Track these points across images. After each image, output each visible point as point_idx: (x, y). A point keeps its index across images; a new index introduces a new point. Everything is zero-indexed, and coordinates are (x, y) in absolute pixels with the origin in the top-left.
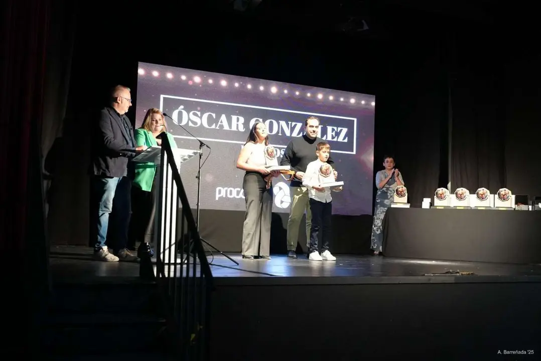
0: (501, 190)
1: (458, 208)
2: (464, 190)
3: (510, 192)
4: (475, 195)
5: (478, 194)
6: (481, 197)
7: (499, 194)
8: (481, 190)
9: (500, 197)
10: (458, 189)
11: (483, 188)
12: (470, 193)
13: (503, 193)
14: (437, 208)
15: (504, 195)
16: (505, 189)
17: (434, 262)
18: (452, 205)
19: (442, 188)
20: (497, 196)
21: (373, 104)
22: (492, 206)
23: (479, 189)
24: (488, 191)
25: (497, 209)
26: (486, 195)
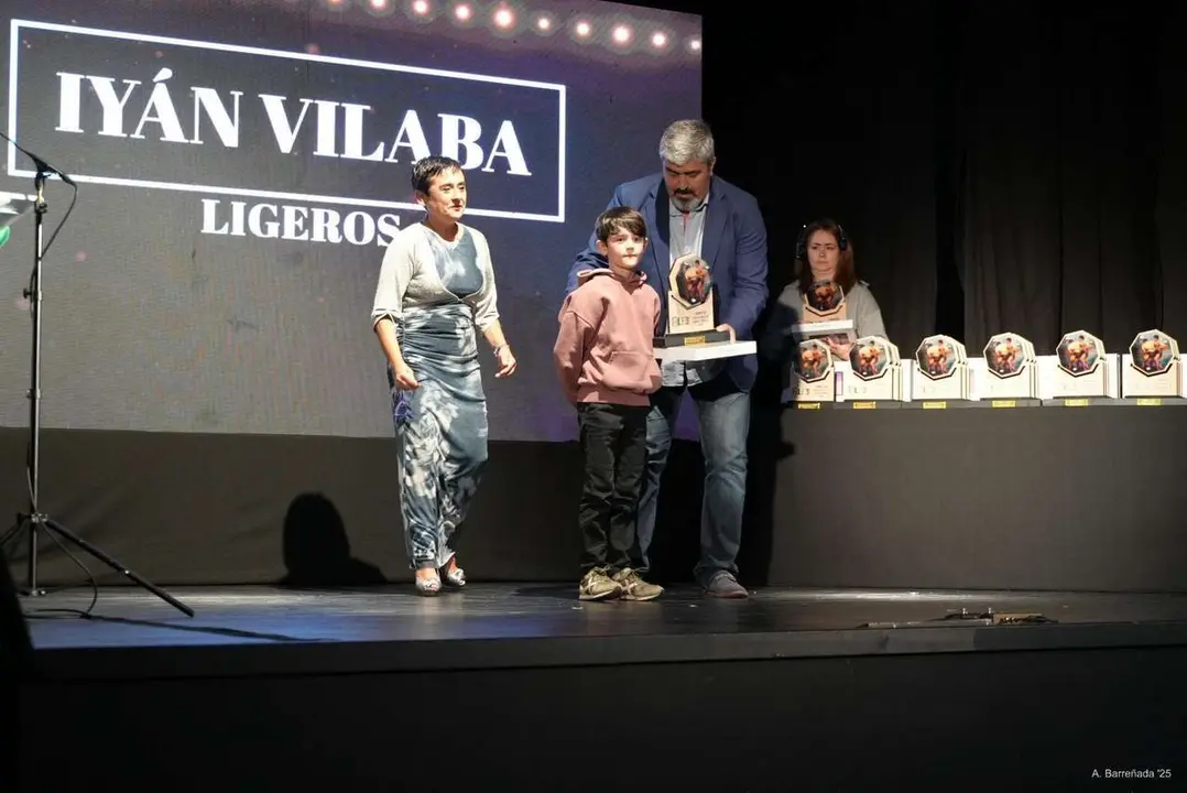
0: (1142, 335)
1: (995, 404)
2: (1017, 340)
3: (1174, 344)
4: (1055, 359)
5: (1063, 354)
6: (1076, 365)
7: (1136, 351)
8: (1076, 340)
9: (1138, 363)
10: (995, 338)
11: (1082, 332)
12: (1038, 353)
13: (1149, 346)
14: (926, 406)
15: (1152, 355)
16: (1156, 332)
17: (913, 596)
18: (975, 397)
19: (941, 337)
20: (1128, 359)
21: (696, 45)
22: (1113, 393)
23: (1068, 336)
24: (1099, 343)
25: (1130, 402)
26: (1091, 354)
